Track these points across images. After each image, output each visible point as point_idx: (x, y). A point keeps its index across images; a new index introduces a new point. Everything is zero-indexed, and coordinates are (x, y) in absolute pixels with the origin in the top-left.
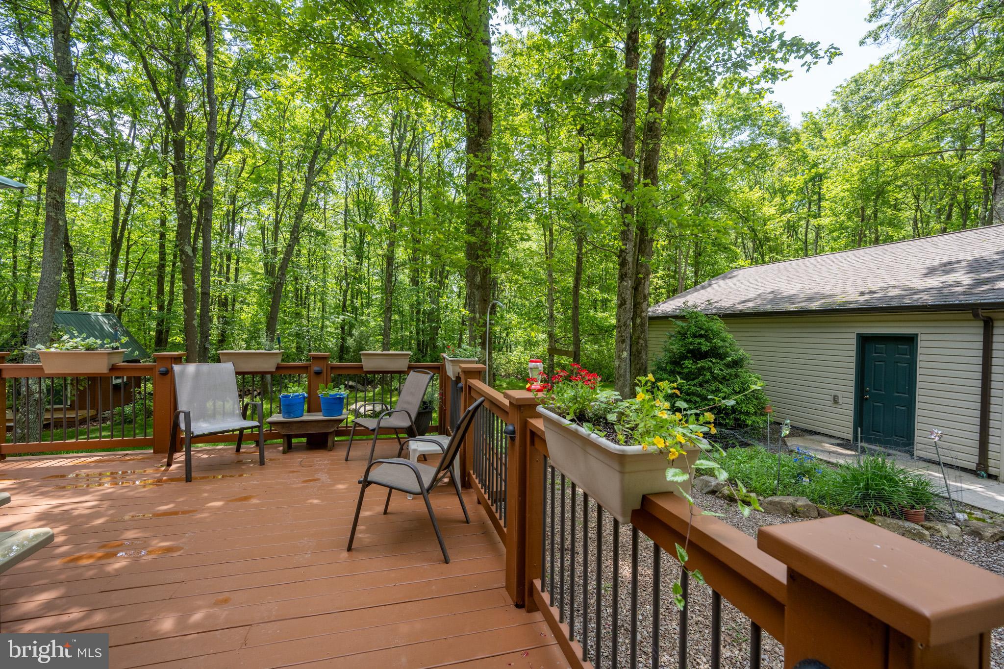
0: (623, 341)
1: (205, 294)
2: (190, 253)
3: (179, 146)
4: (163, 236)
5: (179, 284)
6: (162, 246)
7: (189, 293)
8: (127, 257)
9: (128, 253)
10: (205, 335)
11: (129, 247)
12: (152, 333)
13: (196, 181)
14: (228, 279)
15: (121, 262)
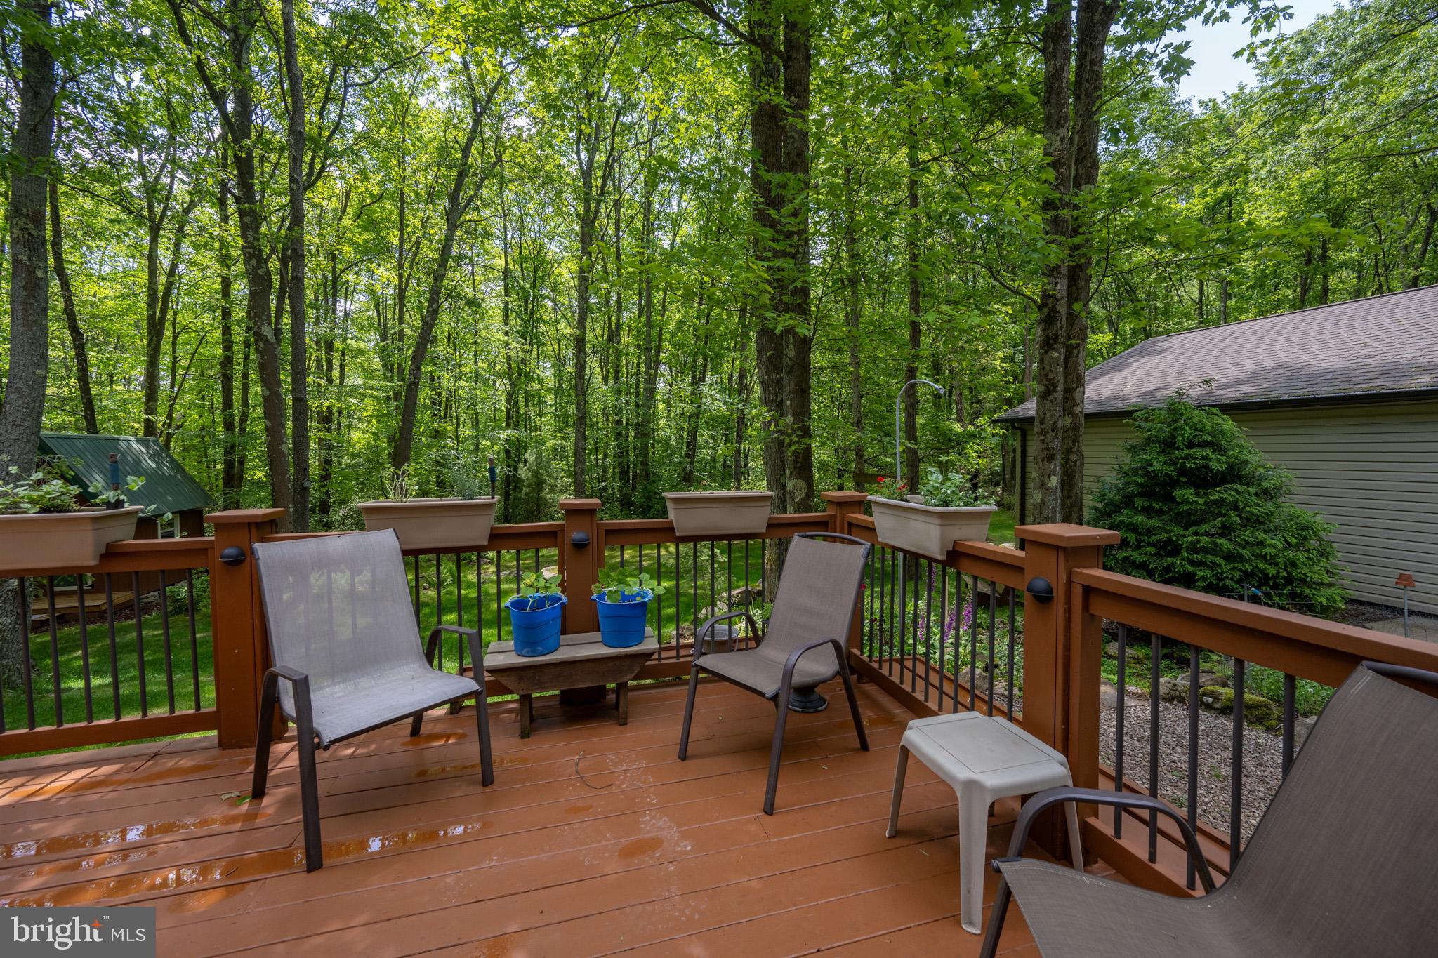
0: (1051, 458)
1: (300, 401)
2: (271, 337)
3: (245, 167)
4: (226, 314)
5: (256, 389)
6: (227, 331)
7: (272, 403)
8: (174, 351)
9: (174, 344)
10: (302, 466)
11: (175, 337)
12: (218, 466)
13: (274, 223)
14: (330, 380)
15: (165, 361)
